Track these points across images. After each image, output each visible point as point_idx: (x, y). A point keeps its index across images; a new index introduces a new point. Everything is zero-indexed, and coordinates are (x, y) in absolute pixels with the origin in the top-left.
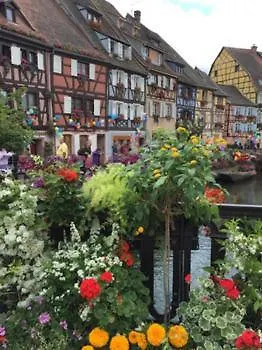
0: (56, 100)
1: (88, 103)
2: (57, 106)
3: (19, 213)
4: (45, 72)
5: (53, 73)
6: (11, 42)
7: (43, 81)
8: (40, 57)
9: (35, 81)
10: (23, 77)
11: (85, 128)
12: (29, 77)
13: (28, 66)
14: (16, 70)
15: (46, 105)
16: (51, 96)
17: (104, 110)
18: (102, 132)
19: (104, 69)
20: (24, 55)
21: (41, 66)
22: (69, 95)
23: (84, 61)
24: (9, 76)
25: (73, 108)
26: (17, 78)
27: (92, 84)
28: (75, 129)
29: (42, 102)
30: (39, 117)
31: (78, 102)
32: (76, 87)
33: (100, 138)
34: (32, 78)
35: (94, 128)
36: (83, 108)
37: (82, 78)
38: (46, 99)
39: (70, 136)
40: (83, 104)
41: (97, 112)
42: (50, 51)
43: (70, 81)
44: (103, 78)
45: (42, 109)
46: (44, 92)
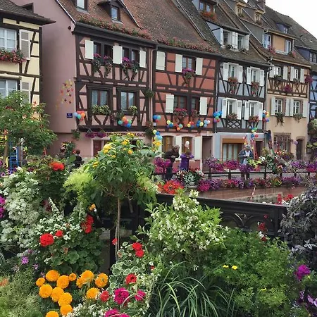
0: (157, 98)
1: (193, 101)
2: (158, 105)
4: (147, 69)
5: (155, 71)
6: (114, 42)
7: (144, 80)
8: (143, 54)
9: (136, 79)
10: (124, 77)
11: (189, 130)
12: (130, 75)
13: (130, 64)
14: (117, 70)
15: (147, 104)
16: (152, 95)
17: (211, 109)
18: (208, 134)
19: (213, 63)
20: (126, 54)
21: (143, 64)
22: (172, 93)
23: (190, 54)
24: (110, 76)
25: (176, 107)
26: (117, 78)
27: (199, 81)
28: (178, 132)
29: (142, 102)
30: (139, 117)
31: (181, 100)
32: (180, 84)
33: (206, 140)
34: (133, 77)
35: (200, 129)
36: (188, 106)
37: (188, 74)
38: (147, 98)
39: (171, 137)
40: (188, 103)
41: (203, 111)
42: (152, 47)
43: (173, 77)
44: (211, 73)
45: (141, 109)
46: (145, 90)
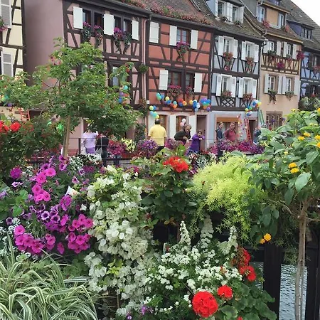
0: (150, 74)
1: (188, 78)
2: (152, 81)
3: (121, 206)
4: (140, 42)
5: (148, 43)
6: (104, 9)
7: (137, 54)
8: (135, 24)
9: (128, 52)
10: (115, 49)
11: (184, 109)
12: (122, 48)
13: (122, 36)
14: (108, 42)
15: (139, 81)
16: (145, 70)
17: (206, 86)
18: (203, 113)
19: (209, 37)
20: (118, 24)
21: (135, 36)
22: (166, 68)
23: (185, 26)
24: (101, 48)
25: (170, 84)
26: (109, 50)
27: (194, 55)
28: (172, 109)
29: (135, 77)
30: (131, 95)
31: (175, 76)
32: (174, 59)
33: (201, 119)
34: (125, 49)
36: (181, 83)
37: (182, 48)
38: (140, 74)
39: (166, 116)
40: (182, 78)
41: (198, 88)
42: (145, 17)
43: (167, 50)
44: (207, 47)
45: (134, 86)
46: (138, 65)
